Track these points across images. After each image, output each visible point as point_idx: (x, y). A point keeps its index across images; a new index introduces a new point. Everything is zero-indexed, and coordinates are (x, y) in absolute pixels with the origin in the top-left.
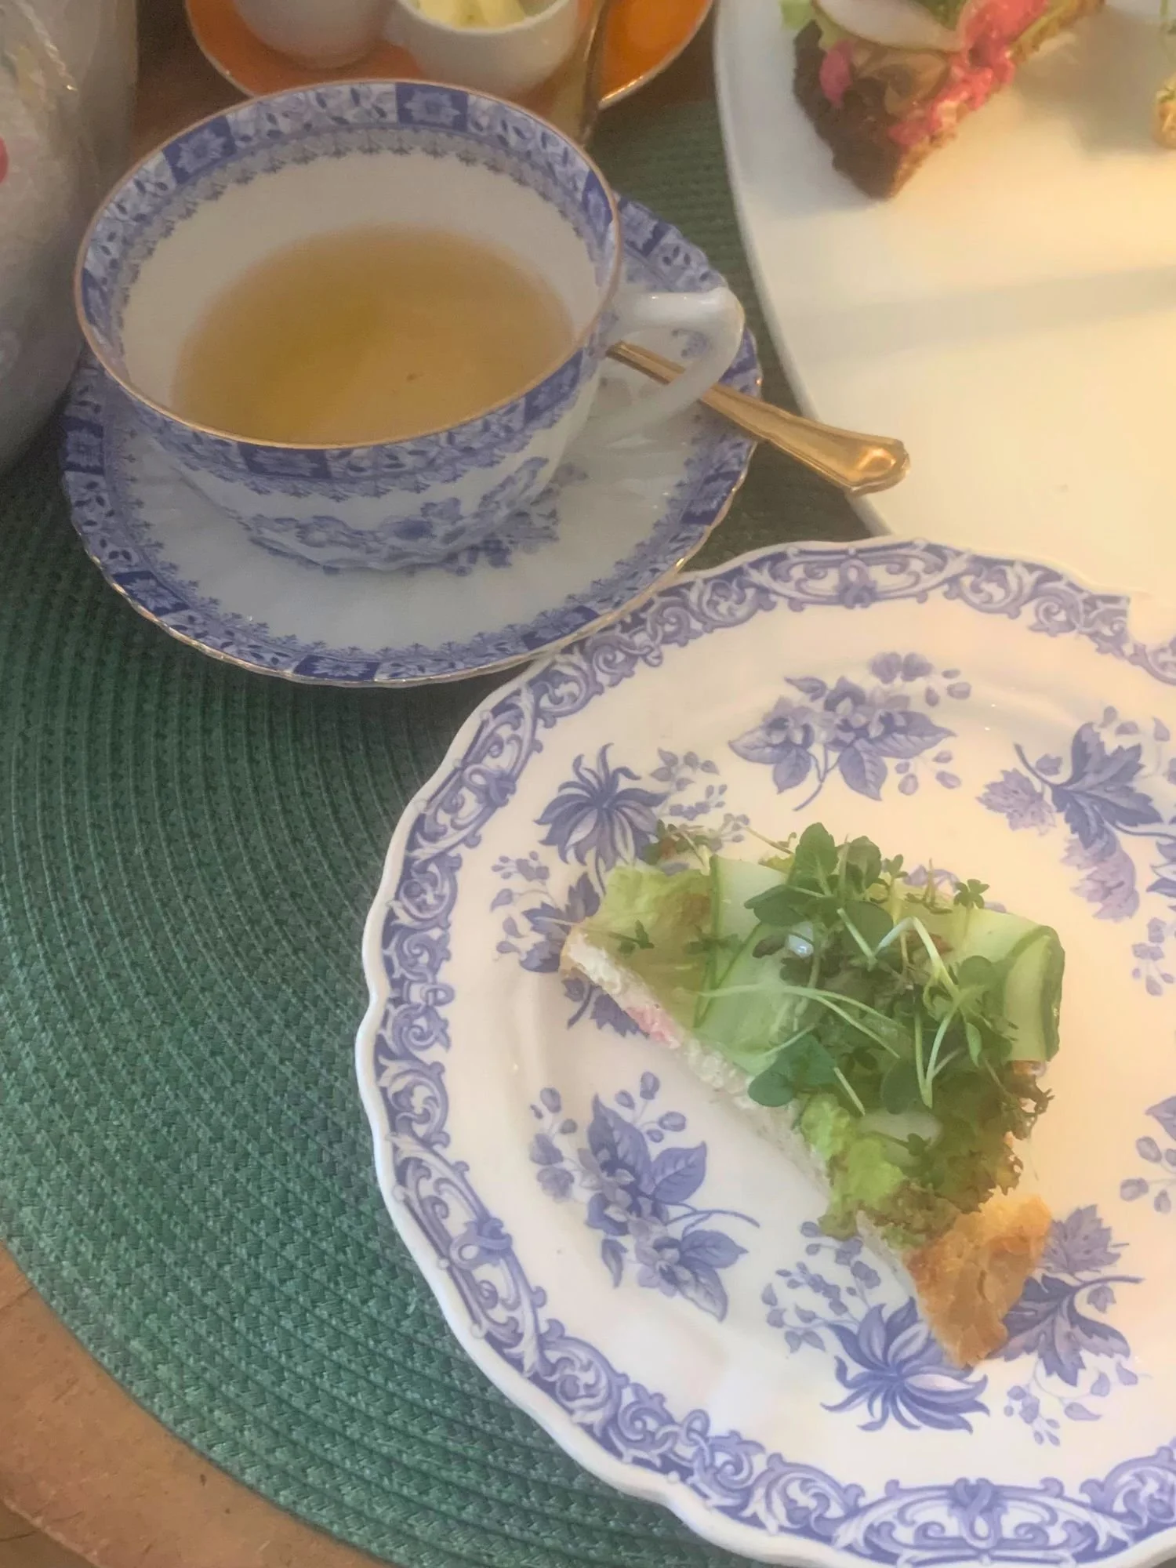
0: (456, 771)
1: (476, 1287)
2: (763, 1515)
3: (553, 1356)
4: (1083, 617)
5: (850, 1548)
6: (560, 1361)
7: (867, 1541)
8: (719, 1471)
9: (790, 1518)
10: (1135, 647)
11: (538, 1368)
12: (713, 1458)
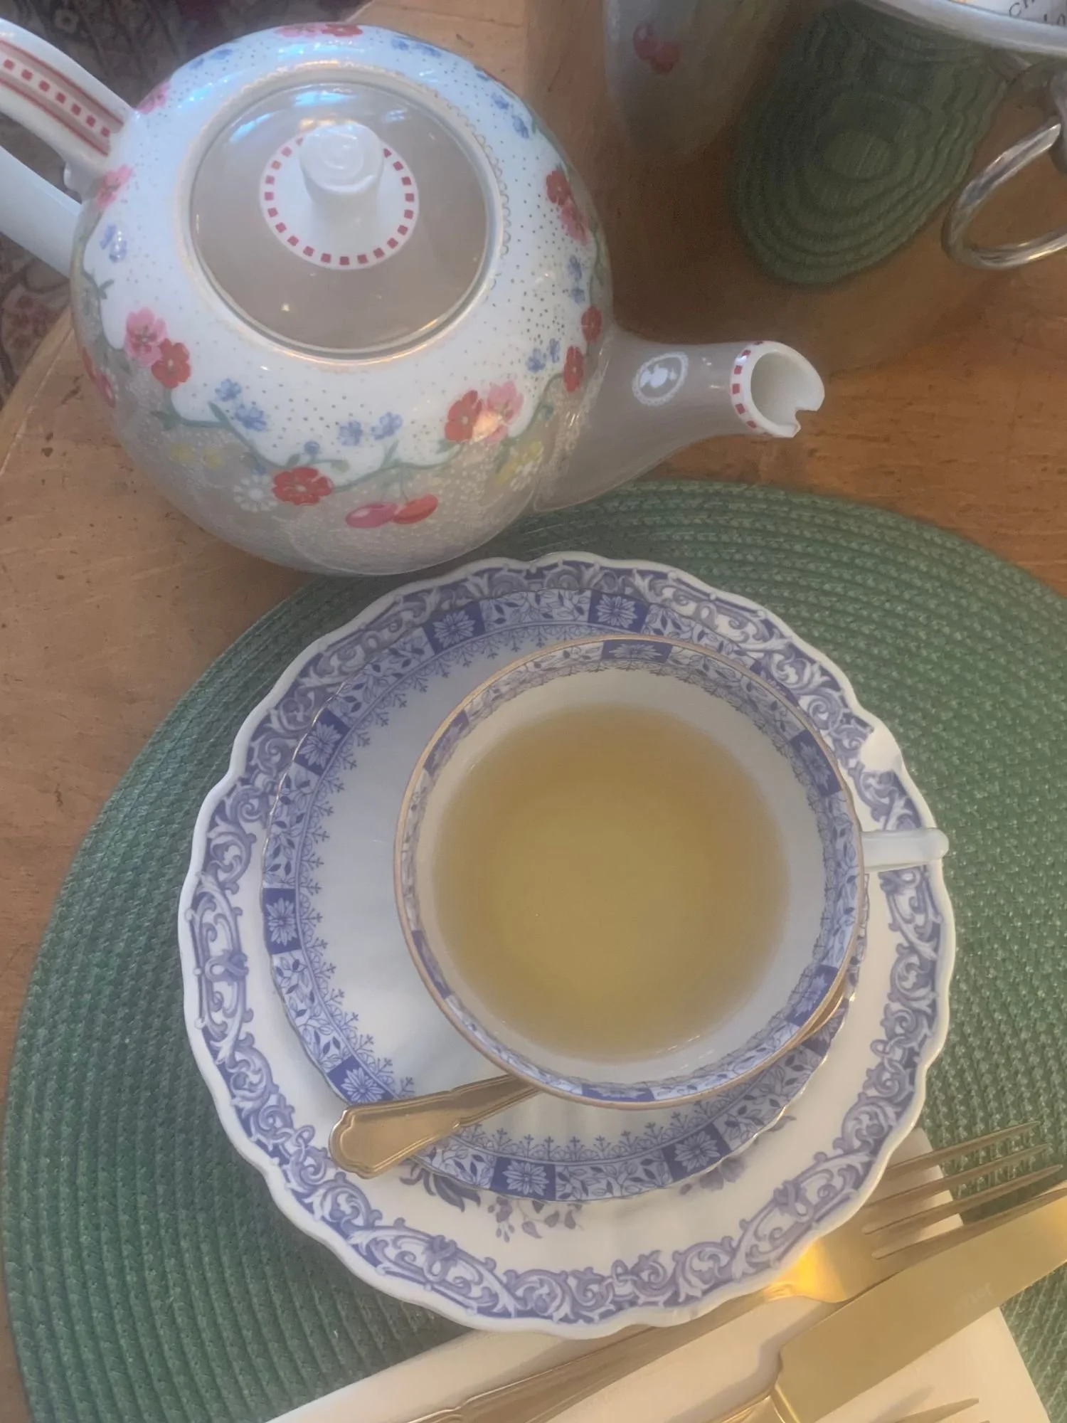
0: (359, 630)
1: (211, 992)
2: (316, 1206)
3: (239, 1056)
4: (836, 726)
5: (356, 1247)
6: (241, 1061)
7: (368, 1247)
8: (305, 1168)
9: (331, 1215)
10: (858, 763)
11: (227, 1061)
12: (305, 1159)
